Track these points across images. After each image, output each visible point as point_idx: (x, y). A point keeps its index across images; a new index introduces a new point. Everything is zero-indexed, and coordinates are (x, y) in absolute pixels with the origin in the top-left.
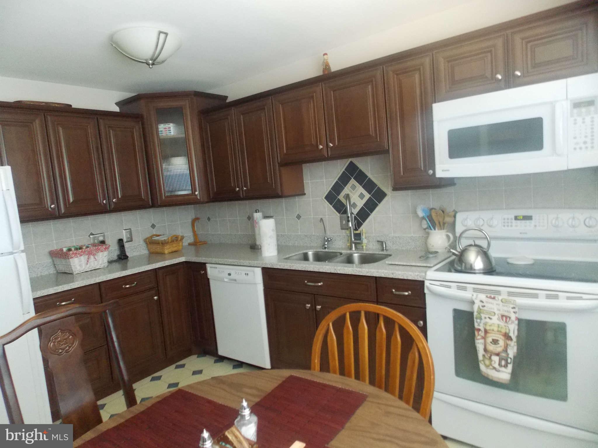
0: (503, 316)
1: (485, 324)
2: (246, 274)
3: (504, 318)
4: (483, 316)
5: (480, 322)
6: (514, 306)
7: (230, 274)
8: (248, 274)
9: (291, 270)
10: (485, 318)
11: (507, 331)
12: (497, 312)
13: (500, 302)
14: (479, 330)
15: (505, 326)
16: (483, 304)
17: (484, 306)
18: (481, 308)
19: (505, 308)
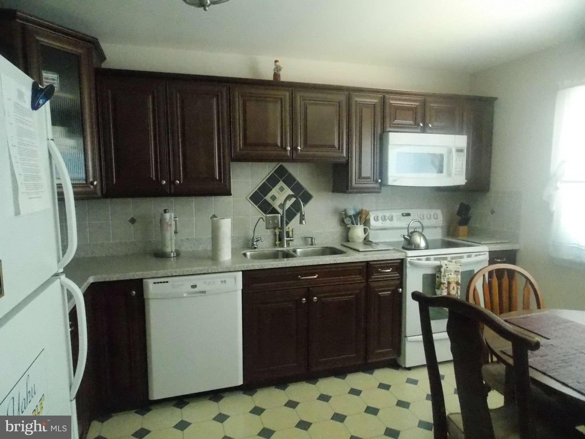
0: (455, 271)
1: (448, 278)
2: (222, 282)
3: (456, 273)
4: (447, 274)
5: (445, 278)
6: (460, 264)
7: (194, 286)
8: (225, 281)
9: (286, 267)
10: (448, 275)
11: (458, 280)
12: (453, 270)
13: (454, 263)
14: (444, 283)
15: (457, 277)
16: (447, 266)
17: (447, 267)
18: (446, 269)
19: (457, 267)
